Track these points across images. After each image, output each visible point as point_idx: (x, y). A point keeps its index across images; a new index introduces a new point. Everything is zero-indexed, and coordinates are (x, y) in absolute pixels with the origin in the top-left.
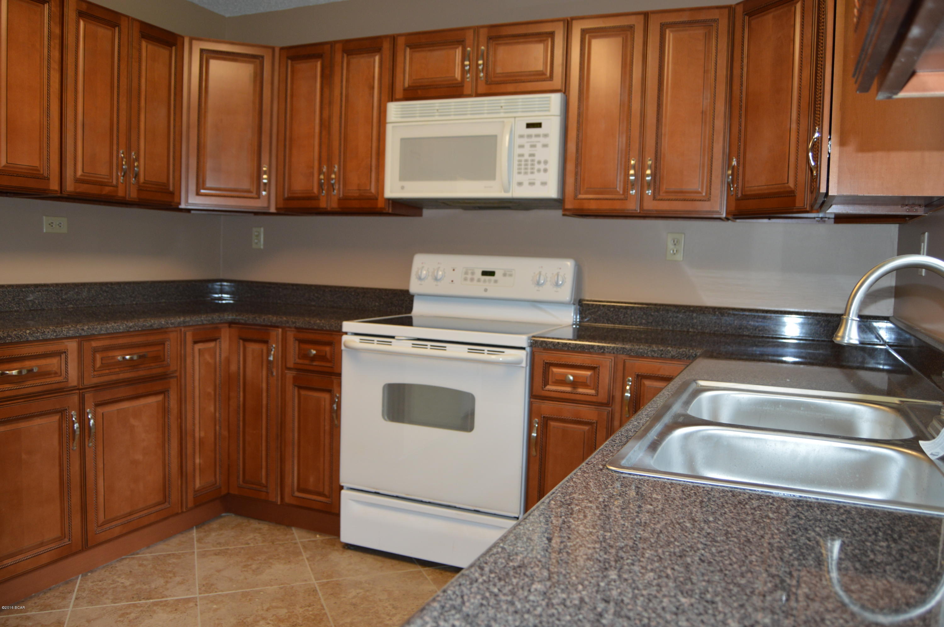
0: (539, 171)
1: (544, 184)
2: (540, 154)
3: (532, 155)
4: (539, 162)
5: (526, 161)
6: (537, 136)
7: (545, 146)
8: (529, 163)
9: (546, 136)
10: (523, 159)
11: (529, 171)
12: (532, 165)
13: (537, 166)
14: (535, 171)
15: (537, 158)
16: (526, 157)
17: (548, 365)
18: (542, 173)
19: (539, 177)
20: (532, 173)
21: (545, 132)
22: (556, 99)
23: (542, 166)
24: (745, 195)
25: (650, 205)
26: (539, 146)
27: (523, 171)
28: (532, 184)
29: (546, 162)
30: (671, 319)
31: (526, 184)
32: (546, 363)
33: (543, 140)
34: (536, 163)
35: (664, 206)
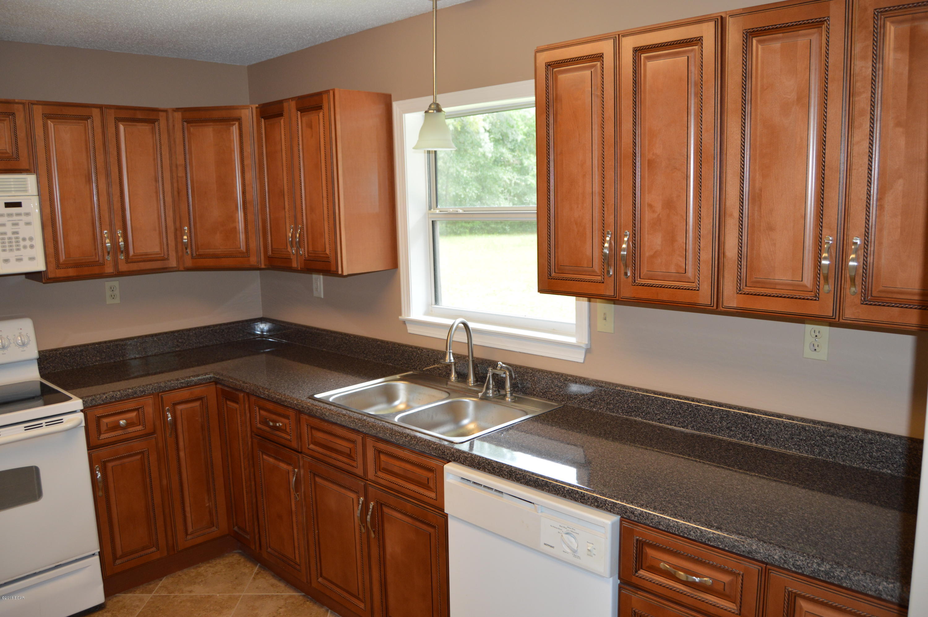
0: (25, 247)
1: (32, 259)
2: (24, 231)
3: (14, 233)
4: (24, 239)
5: (10, 238)
6: (18, 215)
7: (28, 224)
8: (14, 240)
9: (27, 214)
10: (6, 237)
11: (14, 248)
12: (17, 242)
13: (22, 243)
14: (21, 247)
15: (21, 236)
16: (10, 235)
17: (99, 419)
18: (28, 249)
19: (26, 253)
20: (18, 250)
21: (27, 211)
22: (31, 180)
23: (28, 243)
24: (200, 255)
25: (123, 267)
26: (22, 224)
27: (7, 248)
28: (19, 260)
29: (31, 239)
30: (120, 352)
31: (13, 260)
32: (98, 417)
33: (25, 219)
34: (20, 240)
35: (134, 267)
